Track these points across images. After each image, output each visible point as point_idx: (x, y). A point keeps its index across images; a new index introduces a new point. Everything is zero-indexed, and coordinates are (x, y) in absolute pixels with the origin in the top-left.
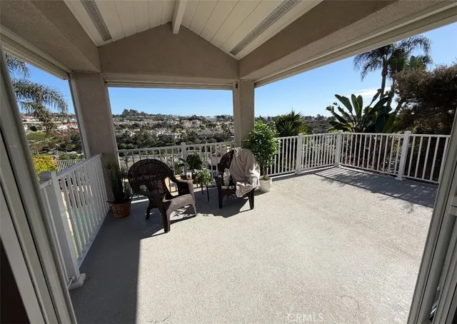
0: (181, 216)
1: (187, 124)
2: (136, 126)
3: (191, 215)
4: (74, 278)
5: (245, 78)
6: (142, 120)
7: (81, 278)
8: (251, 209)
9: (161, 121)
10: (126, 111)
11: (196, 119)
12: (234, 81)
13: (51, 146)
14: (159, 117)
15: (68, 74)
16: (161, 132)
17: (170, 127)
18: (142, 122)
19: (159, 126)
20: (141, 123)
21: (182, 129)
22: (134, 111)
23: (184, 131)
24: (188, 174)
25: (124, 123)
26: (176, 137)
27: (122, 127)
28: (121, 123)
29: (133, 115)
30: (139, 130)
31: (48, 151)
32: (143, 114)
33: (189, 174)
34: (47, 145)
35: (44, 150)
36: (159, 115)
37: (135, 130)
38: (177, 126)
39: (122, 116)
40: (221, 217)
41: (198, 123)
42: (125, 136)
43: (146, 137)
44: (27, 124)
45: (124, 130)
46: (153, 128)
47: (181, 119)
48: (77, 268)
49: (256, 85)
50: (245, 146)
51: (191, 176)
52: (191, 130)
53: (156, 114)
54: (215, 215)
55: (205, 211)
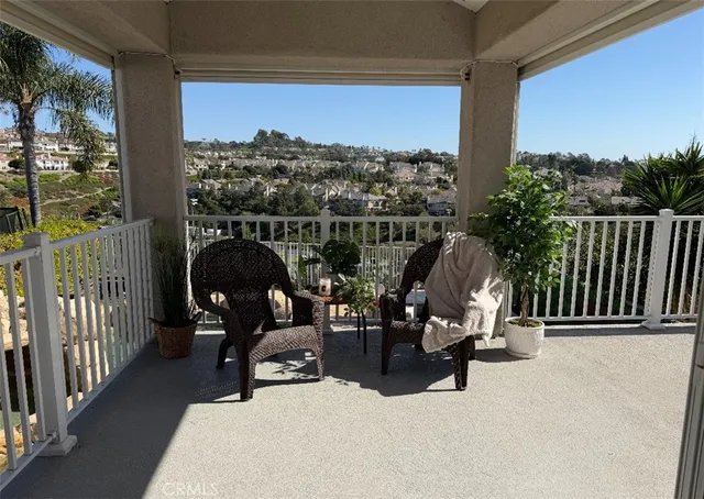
0: (289, 376)
1: (405, 173)
2: (280, 170)
3: (311, 377)
4: (55, 435)
5: (488, 55)
6: (294, 158)
7: (68, 442)
8: (458, 389)
9: (341, 162)
10: (262, 133)
11: (428, 160)
12: (461, 64)
13: (104, 204)
14: (335, 153)
15: (113, 57)
16: (334, 190)
17: (360, 178)
18: (294, 163)
19: (333, 174)
20: (293, 165)
21: (390, 185)
22: (281, 136)
23: (393, 191)
24: (322, 282)
25: (254, 163)
26: (371, 205)
27: (249, 171)
28: (247, 163)
29: (277, 144)
30: (285, 181)
31: (98, 216)
32: (300, 143)
33: (327, 283)
34: (97, 203)
35: (90, 213)
36: (336, 146)
37: (277, 181)
38: (378, 177)
39: (253, 146)
40: (376, 393)
41: (434, 170)
42: (252, 194)
43: (299, 198)
44: (69, 156)
45: (253, 179)
46: (319, 179)
47: (391, 159)
48: (63, 423)
49: (521, 72)
50: (477, 230)
51: (329, 287)
52: (412, 189)
53: (329, 144)
54: (362, 386)
55: (344, 374)
